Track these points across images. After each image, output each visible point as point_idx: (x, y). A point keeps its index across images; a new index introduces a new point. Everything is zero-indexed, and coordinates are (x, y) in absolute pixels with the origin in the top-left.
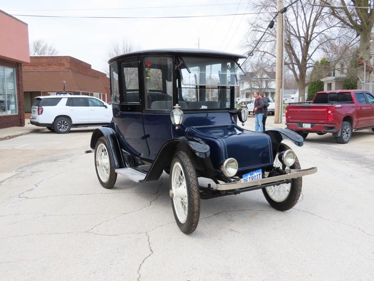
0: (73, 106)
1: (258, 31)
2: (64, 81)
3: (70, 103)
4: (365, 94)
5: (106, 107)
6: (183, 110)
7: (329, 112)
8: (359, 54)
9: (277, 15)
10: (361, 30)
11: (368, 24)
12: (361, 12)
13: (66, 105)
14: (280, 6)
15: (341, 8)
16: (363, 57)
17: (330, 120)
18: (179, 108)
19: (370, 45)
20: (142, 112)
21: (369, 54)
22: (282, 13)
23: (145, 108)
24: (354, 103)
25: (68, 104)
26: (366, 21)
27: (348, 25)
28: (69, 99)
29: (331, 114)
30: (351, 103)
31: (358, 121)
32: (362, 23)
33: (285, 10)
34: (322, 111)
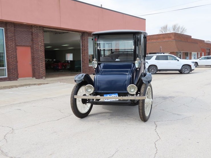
0: (159, 60)
2: (161, 47)
3: (158, 58)
5: (178, 61)
13: (155, 59)
25: (156, 59)
28: (157, 56)
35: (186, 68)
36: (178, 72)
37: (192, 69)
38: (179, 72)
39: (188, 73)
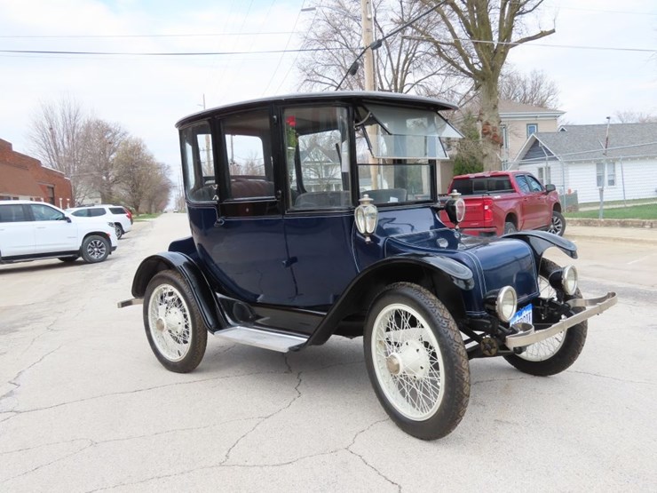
1: (316, 82)
4: (526, 176)
5: (70, 221)
6: (378, 206)
7: (486, 207)
8: (482, 117)
9: (364, 52)
10: (484, 80)
11: (493, 69)
12: (482, 49)
14: (368, 37)
15: (451, 44)
16: (490, 123)
17: (488, 220)
18: (371, 202)
19: (497, 102)
20: (284, 214)
21: (498, 116)
22: (373, 49)
23: (288, 207)
24: (515, 191)
26: (490, 64)
27: (463, 70)
29: (490, 211)
30: (512, 192)
31: (524, 220)
32: (485, 67)
33: (379, 44)
34: (475, 207)
35: (95, 243)
36: (56, 260)
37: (113, 245)
38: (60, 261)
39: (103, 260)
